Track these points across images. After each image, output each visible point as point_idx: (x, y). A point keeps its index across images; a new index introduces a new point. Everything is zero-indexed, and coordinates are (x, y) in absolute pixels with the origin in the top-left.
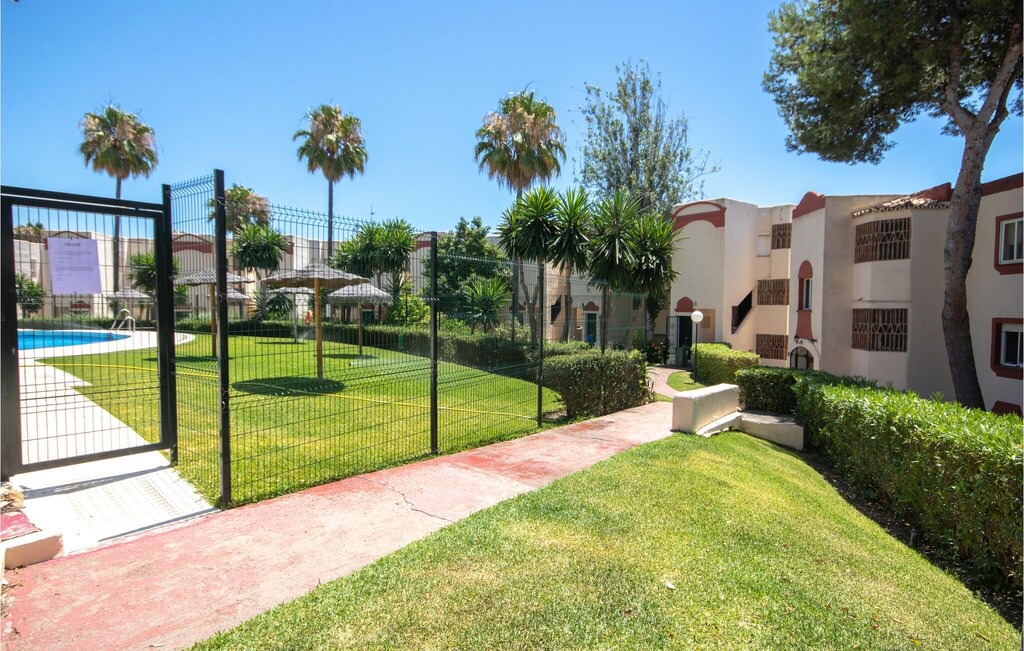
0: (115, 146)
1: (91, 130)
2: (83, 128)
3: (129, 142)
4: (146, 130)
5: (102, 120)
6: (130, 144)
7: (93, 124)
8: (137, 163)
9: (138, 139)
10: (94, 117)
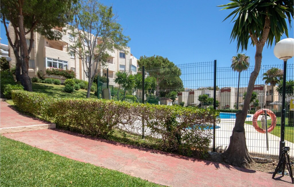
0: (239, 64)
1: (234, 61)
2: (232, 61)
3: (243, 61)
4: (247, 57)
5: (236, 57)
6: (243, 62)
7: (234, 59)
8: (245, 67)
9: (245, 60)
10: (235, 57)
